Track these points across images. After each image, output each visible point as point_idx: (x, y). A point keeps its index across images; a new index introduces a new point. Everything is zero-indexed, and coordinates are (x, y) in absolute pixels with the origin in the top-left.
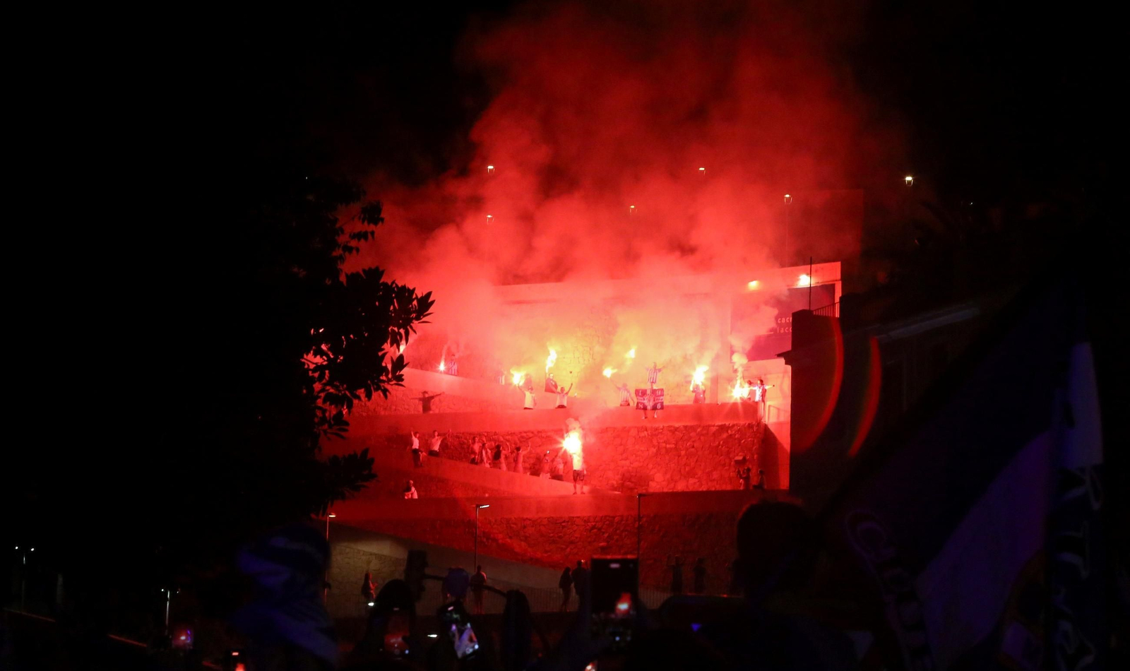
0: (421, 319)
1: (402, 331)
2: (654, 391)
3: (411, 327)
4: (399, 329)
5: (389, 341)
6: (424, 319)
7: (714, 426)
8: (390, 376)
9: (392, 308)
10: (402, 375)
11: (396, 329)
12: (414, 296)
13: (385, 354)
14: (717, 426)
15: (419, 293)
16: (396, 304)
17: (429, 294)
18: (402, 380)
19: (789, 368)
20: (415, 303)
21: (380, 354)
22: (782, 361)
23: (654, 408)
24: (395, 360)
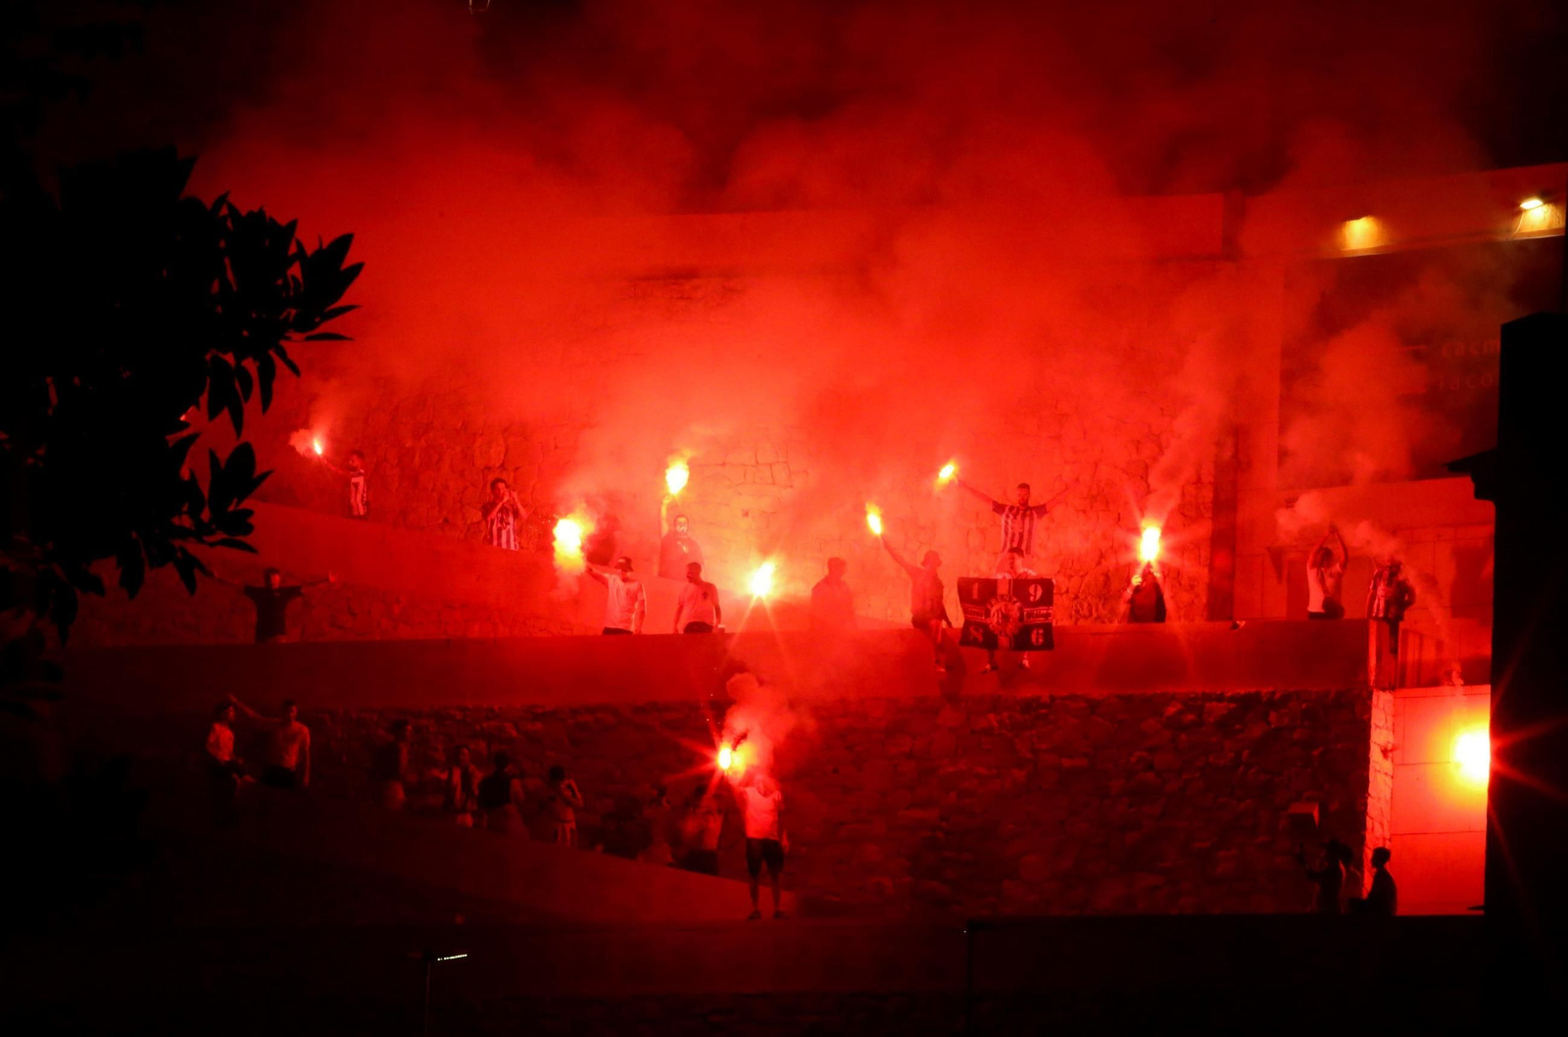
0: (315, 326)
1: (251, 365)
2: (1020, 585)
3: (282, 354)
4: (239, 358)
5: (204, 399)
6: (325, 327)
7: (1220, 698)
8: (206, 515)
9: (216, 287)
10: (249, 513)
11: (230, 358)
12: (293, 249)
13: (192, 439)
14: (1232, 699)
15: (311, 238)
16: (230, 275)
17: (344, 243)
18: (249, 529)
19: (1488, 508)
20: (295, 270)
21: (172, 439)
22: (1465, 485)
23: (1022, 641)
24: (223, 465)
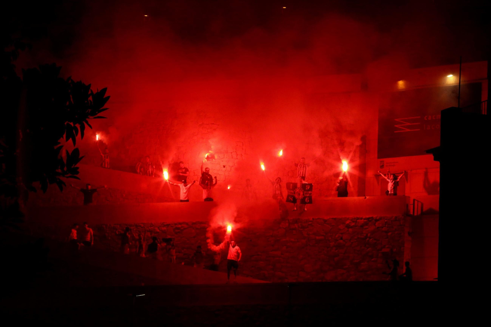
0: (96, 114)
1: (78, 126)
2: (304, 186)
3: (87, 122)
4: (74, 124)
5: (65, 136)
6: (99, 115)
7: (361, 219)
8: (65, 169)
9: (68, 103)
10: (78, 168)
11: (72, 124)
12: (90, 92)
13: (62, 147)
14: (365, 219)
15: (95, 89)
16: (72, 100)
17: (104, 90)
18: (78, 173)
19: (438, 164)
20: (90, 98)
21: (56, 147)
22: (431, 156)
23: (303, 202)
24: (70, 154)
